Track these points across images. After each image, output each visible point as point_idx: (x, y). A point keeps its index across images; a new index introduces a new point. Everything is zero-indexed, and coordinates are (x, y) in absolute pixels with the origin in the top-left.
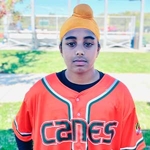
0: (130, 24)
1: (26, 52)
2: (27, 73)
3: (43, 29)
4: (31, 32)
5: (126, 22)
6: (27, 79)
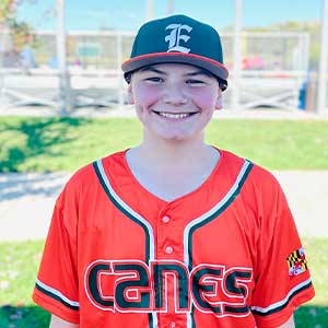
1: (44, 122)
2: (48, 172)
4: (56, 71)
5: (285, 48)
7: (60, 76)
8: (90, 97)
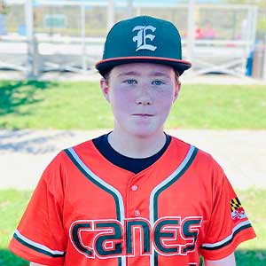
0: (245, 23)
1: (13, 84)
2: (16, 129)
3: (51, 34)
4: (24, 38)
6: (15, 140)
7: (27, 42)
8: (56, 63)
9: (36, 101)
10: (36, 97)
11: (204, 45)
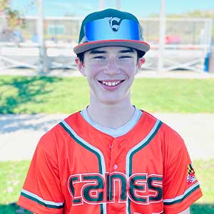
0: (203, 32)
1: (29, 79)
2: (34, 114)
4: (37, 44)
5: (194, 28)
6: (34, 122)
7: (39, 47)
8: (60, 62)
9: (47, 92)
10: (47, 89)
11: (172, 49)
